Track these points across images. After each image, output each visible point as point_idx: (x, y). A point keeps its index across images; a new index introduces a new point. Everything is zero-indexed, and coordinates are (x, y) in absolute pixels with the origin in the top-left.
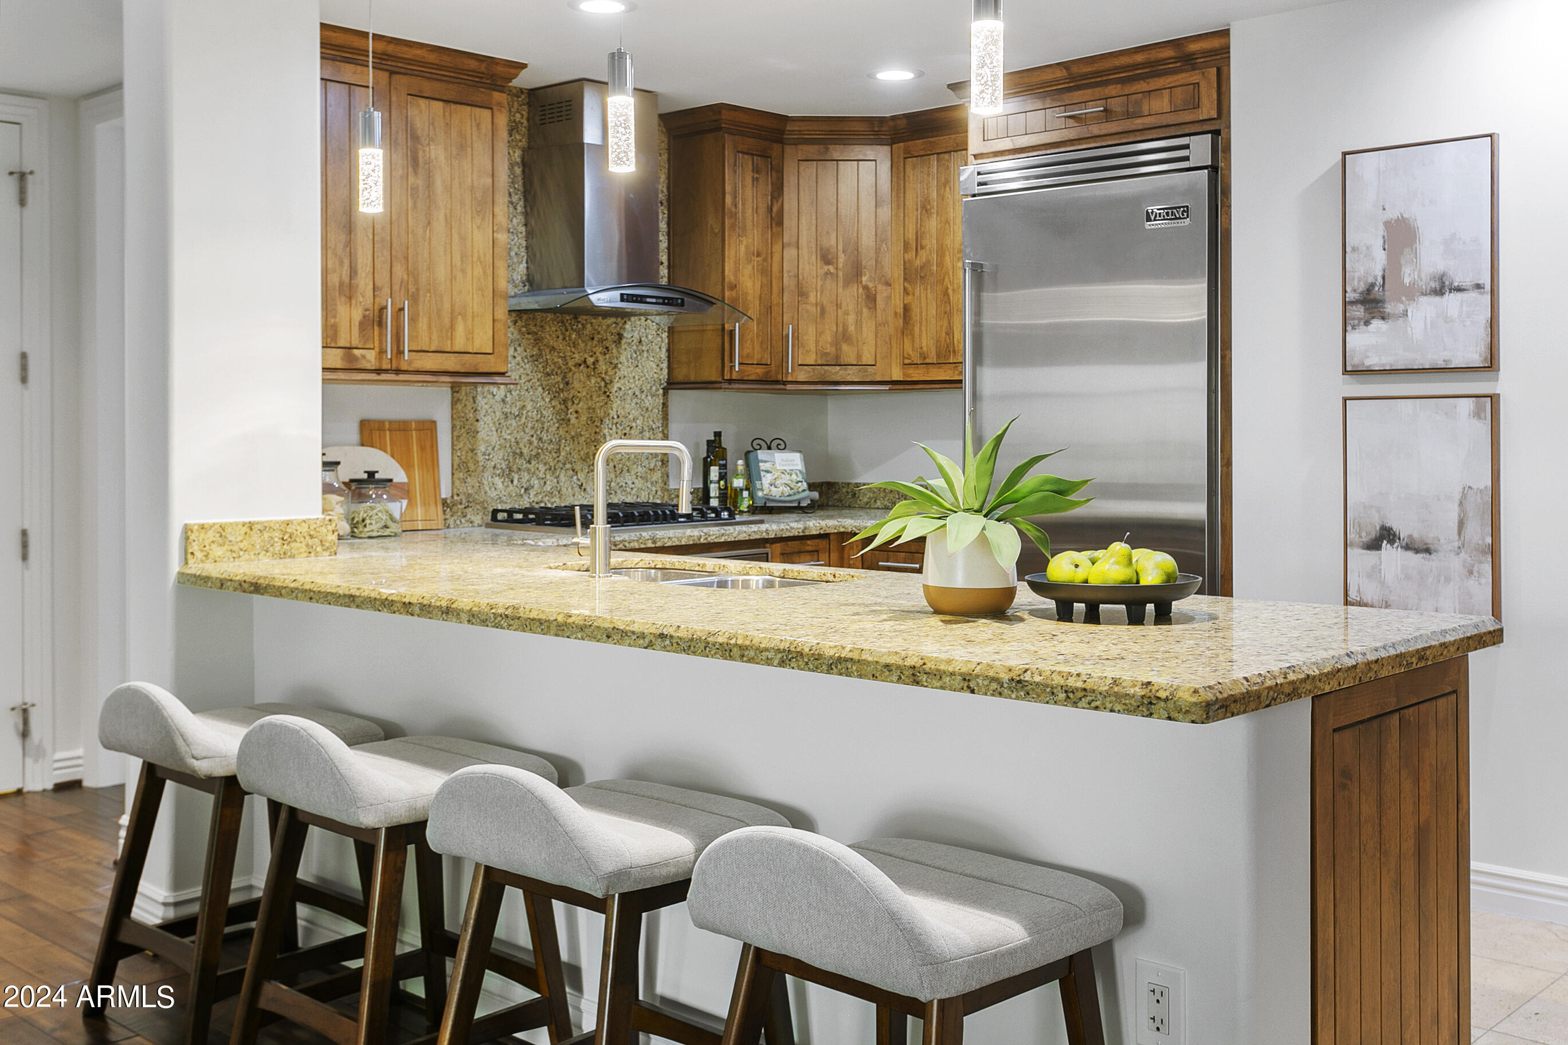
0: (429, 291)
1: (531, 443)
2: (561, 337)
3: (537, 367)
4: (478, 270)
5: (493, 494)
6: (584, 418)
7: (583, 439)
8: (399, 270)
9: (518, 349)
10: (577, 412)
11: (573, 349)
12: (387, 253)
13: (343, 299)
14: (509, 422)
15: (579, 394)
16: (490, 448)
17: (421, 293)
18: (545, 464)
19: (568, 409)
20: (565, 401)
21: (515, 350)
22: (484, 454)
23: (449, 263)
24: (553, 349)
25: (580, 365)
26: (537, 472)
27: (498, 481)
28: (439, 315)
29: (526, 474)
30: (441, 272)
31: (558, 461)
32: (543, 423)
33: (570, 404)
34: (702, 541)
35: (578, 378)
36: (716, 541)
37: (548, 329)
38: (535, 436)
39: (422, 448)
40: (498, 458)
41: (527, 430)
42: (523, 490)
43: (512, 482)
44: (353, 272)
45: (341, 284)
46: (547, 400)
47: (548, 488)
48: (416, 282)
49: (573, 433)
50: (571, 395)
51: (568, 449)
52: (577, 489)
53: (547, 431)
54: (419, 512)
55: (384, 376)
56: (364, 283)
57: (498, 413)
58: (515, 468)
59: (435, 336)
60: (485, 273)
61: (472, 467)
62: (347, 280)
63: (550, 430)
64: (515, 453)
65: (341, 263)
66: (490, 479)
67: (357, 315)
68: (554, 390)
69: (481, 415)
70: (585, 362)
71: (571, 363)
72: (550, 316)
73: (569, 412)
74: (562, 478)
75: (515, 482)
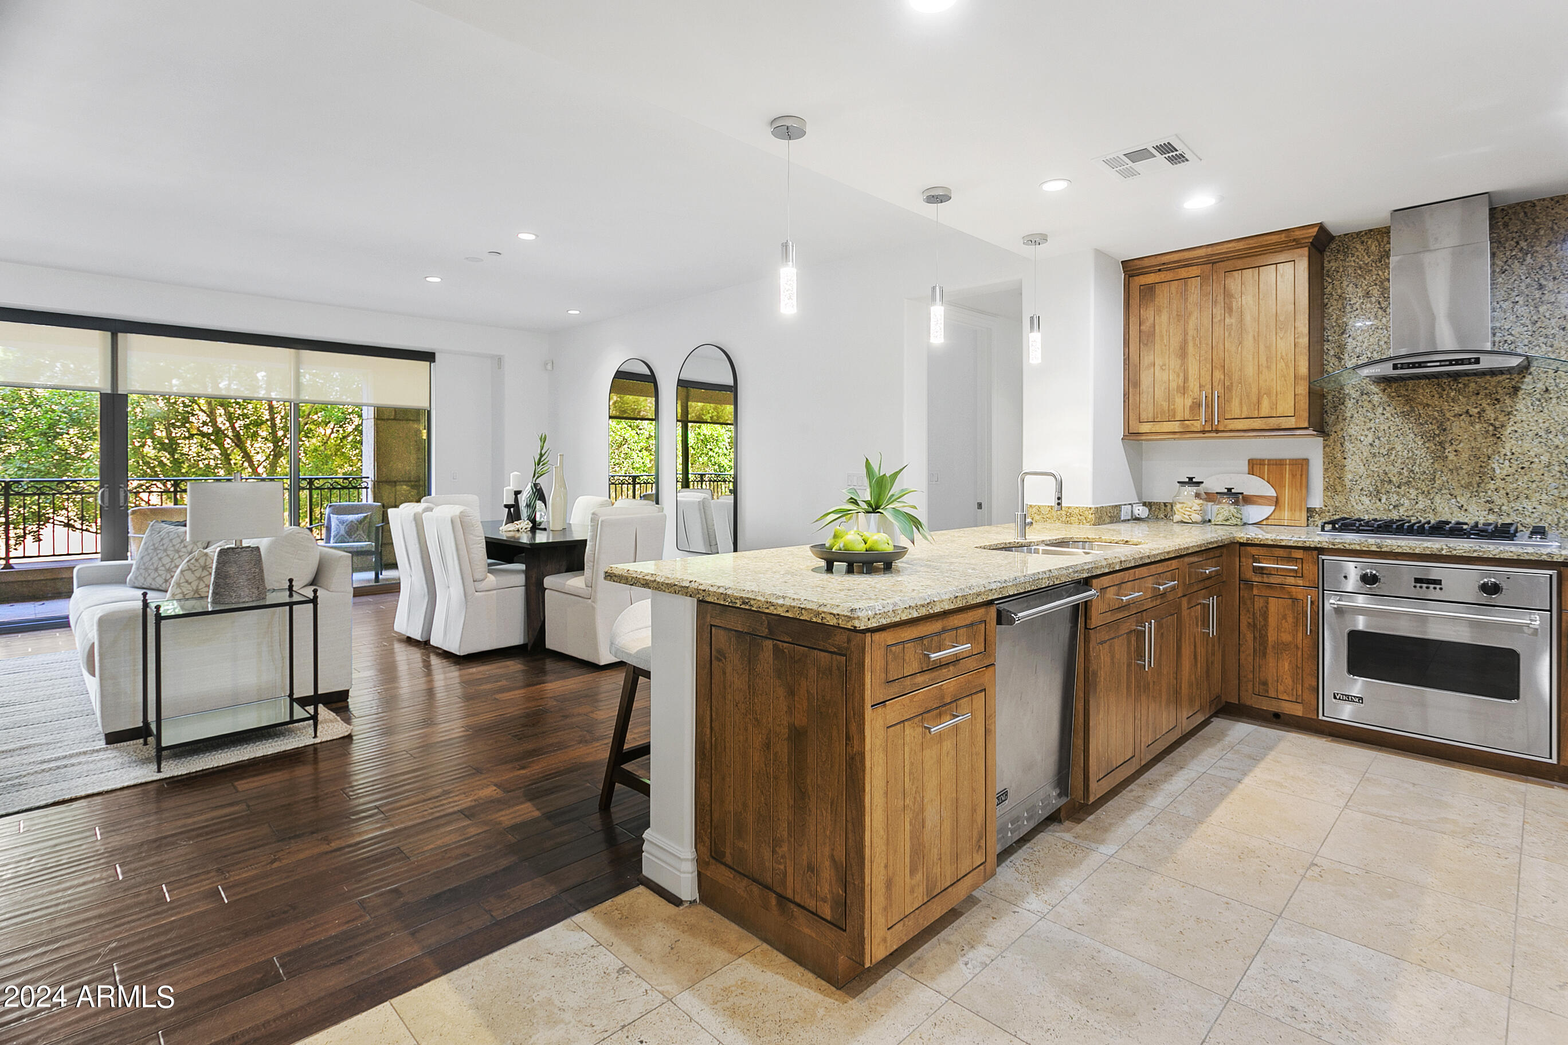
0: (1240, 383)
1: (1400, 474)
2: (1437, 396)
3: (1409, 419)
4: (1282, 365)
5: (1361, 507)
6: (1465, 456)
7: (1464, 471)
8: (1218, 375)
9: (1387, 408)
10: (1456, 451)
11: (1452, 404)
12: (1209, 366)
13: (1179, 395)
14: (1377, 459)
15: (1460, 438)
16: (1357, 478)
17: (1234, 385)
18: (1417, 489)
19: (1445, 449)
20: (1440, 443)
21: (1384, 409)
22: (1351, 481)
23: (1257, 363)
24: (1428, 405)
25: (1461, 415)
26: (1408, 495)
27: (1366, 500)
28: (1248, 396)
29: (1395, 496)
30: (1250, 370)
31: (1432, 488)
32: (1415, 460)
33: (1447, 445)
34: (1444, 552)
35: (1458, 428)
36: (1464, 554)
37: (1421, 391)
38: (1405, 469)
39: (1293, 476)
40: (1365, 483)
41: (1396, 465)
42: (1391, 507)
43: (1380, 500)
44: (1186, 380)
45: (1178, 387)
46: (1420, 443)
47: (1420, 506)
48: (1231, 379)
49: (1451, 467)
50: (1450, 438)
51: (1445, 479)
52: (1456, 510)
53: (1420, 465)
54: (1286, 514)
55: (1207, 435)
56: (1193, 384)
57: (1365, 454)
58: (1383, 491)
59: (1245, 409)
60: (1287, 366)
61: (1339, 489)
62: (1182, 385)
63: (1423, 464)
64: (1382, 481)
65: (1178, 376)
66: (1357, 497)
67: (1189, 402)
68: (1428, 435)
69: (1348, 455)
70: (1467, 412)
71: (1448, 415)
72: (1423, 382)
73: (1447, 451)
74: (1437, 499)
75: (1384, 500)
